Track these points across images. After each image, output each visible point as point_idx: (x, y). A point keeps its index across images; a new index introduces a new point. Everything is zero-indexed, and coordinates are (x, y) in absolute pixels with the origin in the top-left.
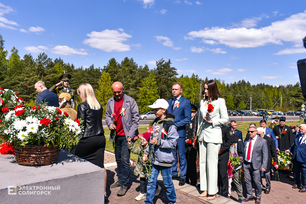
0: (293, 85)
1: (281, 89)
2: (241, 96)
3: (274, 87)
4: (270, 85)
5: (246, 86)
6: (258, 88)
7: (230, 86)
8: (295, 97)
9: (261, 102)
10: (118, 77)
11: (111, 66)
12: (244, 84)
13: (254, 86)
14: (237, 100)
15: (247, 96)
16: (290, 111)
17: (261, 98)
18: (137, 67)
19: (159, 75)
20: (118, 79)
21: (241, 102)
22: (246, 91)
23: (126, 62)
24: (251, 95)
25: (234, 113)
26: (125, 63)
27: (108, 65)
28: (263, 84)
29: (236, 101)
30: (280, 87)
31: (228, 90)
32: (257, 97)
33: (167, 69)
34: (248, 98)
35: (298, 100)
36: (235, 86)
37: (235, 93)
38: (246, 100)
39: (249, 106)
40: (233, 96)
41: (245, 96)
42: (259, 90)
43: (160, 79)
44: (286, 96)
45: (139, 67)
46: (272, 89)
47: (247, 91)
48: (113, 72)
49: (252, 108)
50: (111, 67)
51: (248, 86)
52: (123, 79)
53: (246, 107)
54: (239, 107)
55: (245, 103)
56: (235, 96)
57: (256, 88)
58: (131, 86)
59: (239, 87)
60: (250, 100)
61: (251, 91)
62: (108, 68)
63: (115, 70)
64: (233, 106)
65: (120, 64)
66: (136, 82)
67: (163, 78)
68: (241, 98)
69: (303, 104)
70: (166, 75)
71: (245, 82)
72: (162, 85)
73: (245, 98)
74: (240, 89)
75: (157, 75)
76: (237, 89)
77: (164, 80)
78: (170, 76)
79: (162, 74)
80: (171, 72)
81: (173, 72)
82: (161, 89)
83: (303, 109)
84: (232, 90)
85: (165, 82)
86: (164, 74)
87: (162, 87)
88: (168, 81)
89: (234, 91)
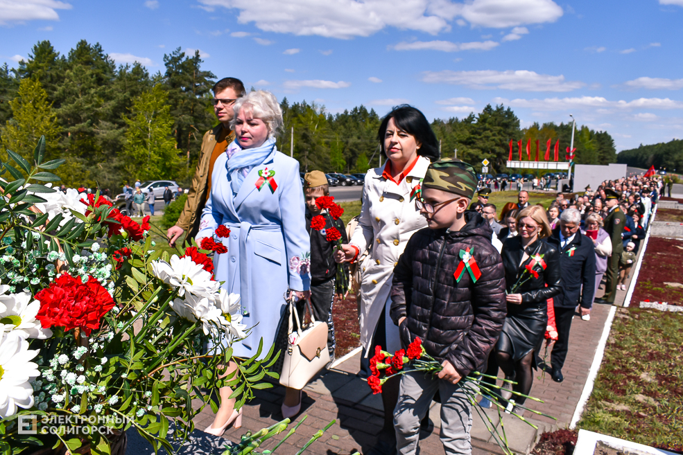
0: (460, 119)
1: (438, 127)
2: (359, 141)
5: (368, 121)
7: (335, 118)
8: (466, 143)
10: (64, 92)
11: (40, 62)
12: (364, 115)
14: (351, 151)
18: (114, 67)
19: (174, 91)
20: (65, 98)
21: (359, 156)
22: (369, 132)
23: (82, 52)
25: (348, 180)
26: (80, 55)
27: (31, 59)
29: (349, 154)
30: (437, 122)
31: (332, 128)
33: (192, 75)
34: (375, 145)
35: (471, 151)
36: (345, 119)
37: (346, 136)
38: (369, 150)
39: (376, 163)
40: (342, 141)
41: (368, 141)
43: (176, 100)
44: (447, 141)
45: (117, 69)
47: (372, 131)
48: (49, 79)
50: (41, 65)
51: (372, 119)
52: (78, 97)
54: (355, 166)
55: (369, 157)
56: (347, 143)
58: (102, 117)
59: (355, 121)
62: (33, 68)
63: (54, 74)
64: (343, 164)
65: (67, 57)
66: (116, 107)
67: (182, 97)
68: (360, 146)
69: (486, 160)
70: (191, 89)
71: (366, 110)
72: (180, 115)
73: (368, 146)
74: (357, 126)
75: (166, 89)
76: (350, 128)
77: (186, 101)
78: (201, 94)
79: (180, 86)
80: (202, 84)
81: (206, 83)
82: (179, 126)
83: (485, 170)
84: (339, 128)
85: (189, 107)
86: (184, 88)
87: (182, 120)
88: (195, 105)
89: (345, 130)
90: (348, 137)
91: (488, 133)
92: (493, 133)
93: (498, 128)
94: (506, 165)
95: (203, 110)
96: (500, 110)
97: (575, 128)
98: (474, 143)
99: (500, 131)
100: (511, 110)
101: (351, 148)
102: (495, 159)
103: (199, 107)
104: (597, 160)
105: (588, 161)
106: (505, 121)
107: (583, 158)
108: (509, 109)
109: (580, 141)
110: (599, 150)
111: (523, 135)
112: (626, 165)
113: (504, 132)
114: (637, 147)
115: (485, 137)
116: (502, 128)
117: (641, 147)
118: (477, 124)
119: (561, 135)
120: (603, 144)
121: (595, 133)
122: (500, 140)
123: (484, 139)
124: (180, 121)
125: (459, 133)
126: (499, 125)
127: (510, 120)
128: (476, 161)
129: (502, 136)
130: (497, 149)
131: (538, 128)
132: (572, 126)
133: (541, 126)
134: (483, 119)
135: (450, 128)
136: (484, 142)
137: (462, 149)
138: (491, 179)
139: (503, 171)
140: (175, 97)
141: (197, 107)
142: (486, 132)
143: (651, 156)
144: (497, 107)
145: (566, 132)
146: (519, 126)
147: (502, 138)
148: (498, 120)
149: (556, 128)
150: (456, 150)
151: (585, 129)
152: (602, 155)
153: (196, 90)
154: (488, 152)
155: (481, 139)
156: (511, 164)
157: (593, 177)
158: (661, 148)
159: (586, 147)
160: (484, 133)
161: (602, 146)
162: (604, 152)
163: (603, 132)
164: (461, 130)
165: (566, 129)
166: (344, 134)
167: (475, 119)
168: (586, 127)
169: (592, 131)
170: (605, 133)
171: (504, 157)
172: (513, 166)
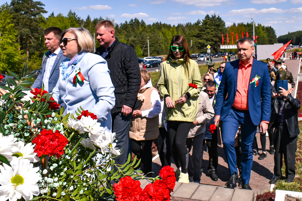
0: (192, 23)
1: (180, 29)
2: (135, 39)
3: (172, 26)
4: (168, 24)
5: (140, 27)
6: (154, 28)
7: (120, 26)
8: (196, 37)
9: (160, 46)
12: (137, 23)
13: (149, 26)
14: (131, 44)
15: (142, 38)
16: (193, 54)
17: (159, 40)
19: (17, 14)
21: (136, 47)
22: (141, 33)
24: (148, 38)
28: (159, 23)
30: (179, 26)
31: (118, 32)
32: (154, 39)
34: (145, 41)
35: (200, 41)
36: (126, 26)
37: (128, 36)
38: (141, 44)
39: (146, 51)
40: (125, 39)
41: (140, 39)
42: (156, 30)
43: (18, 20)
46: (171, 29)
47: (143, 33)
49: (150, 54)
51: (142, 25)
53: (143, 53)
55: (142, 48)
56: (128, 40)
57: (152, 28)
59: (132, 27)
60: (147, 44)
61: (147, 33)
67: (22, 17)
68: (136, 42)
69: (209, 45)
70: (28, 13)
71: (138, 21)
72: (21, 29)
73: (141, 42)
74: (133, 30)
75: (11, 13)
76: (129, 31)
77: (25, 20)
78: (35, 15)
79: (20, 11)
80: (36, 9)
81: (38, 9)
82: (21, 35)
83: (209, 51)
84: (123, 32)
85: (27, 23)
86: (23, 12)
87: (23, 32)
88: (31, 22)
89: (126, 32)
90: (129, 37)
91: (209, 30)
92: (211, 30)
93: (214, 27)
94: (220, 48)
95: (37, 25)
96: (214, 17)
97: (255, 25)
98: (201, 36)
99: (215, 29)
100: (220, 17)
101: (130, 43)
102: (214, 45)
103: (34, 23)
104: (268, 42)
105: (263, 43)
106: (217, 23)
107: (260, 41)
108: (219, 17)
109: (258, 32)
110: (268, 36)
111: (228, 31)
112: (283, 44)
113: (217, 29)
114: (287, 34)
115: (207, 32)
116: (216, 27)
117: (289, 33)
118: (202, 26)
119: (248, 29)
120: (269, 33)
121: (265, 27)
122: (215, 34)
123: (206, 34)
124: (21, 32)
125: (192, 31)
126: (214, 26)
127: (220, 23)
128: (204, 46)
129: (216, 31)
130: (214, 39)
131: (235, 26)
132: (253, 24)
133: (237, 25)
134: (205, 23)
135: (187, 28)
136: (207, 36)
137: (195, 40)
138: (212, 56)
139: (218, 51)
140: (17, 18)
141: (32, 24)
142: (208, 30)
143: (295, 38)
144: (212, 16)
145: (250, 28)
146: (225, 26)
147: (216, 33)
148: (213, 22)
149: (245, 25)
150: (191, 41)
151: (260, 25)
152: (270, 39)
153: (32, 13)
154: (210, 41)
155: (205, 34)
156: (222, 47)
157: (266, 51)
158: (299, 33)
159: (261, 35)
160: (206, 30)
161: (269, 34)
162: (271, 37)
163: (269, 27)
164: (194, 29)
165: (250, 26)
166: (126, 35)
167: (200, 23)
168: (260, 24)
169: (264, 27)
170: (270, 27)
171: (219, 43)
172: (224, 48)
